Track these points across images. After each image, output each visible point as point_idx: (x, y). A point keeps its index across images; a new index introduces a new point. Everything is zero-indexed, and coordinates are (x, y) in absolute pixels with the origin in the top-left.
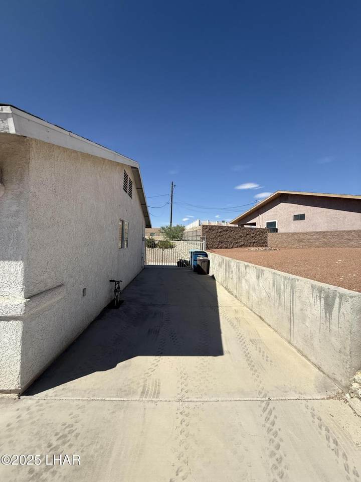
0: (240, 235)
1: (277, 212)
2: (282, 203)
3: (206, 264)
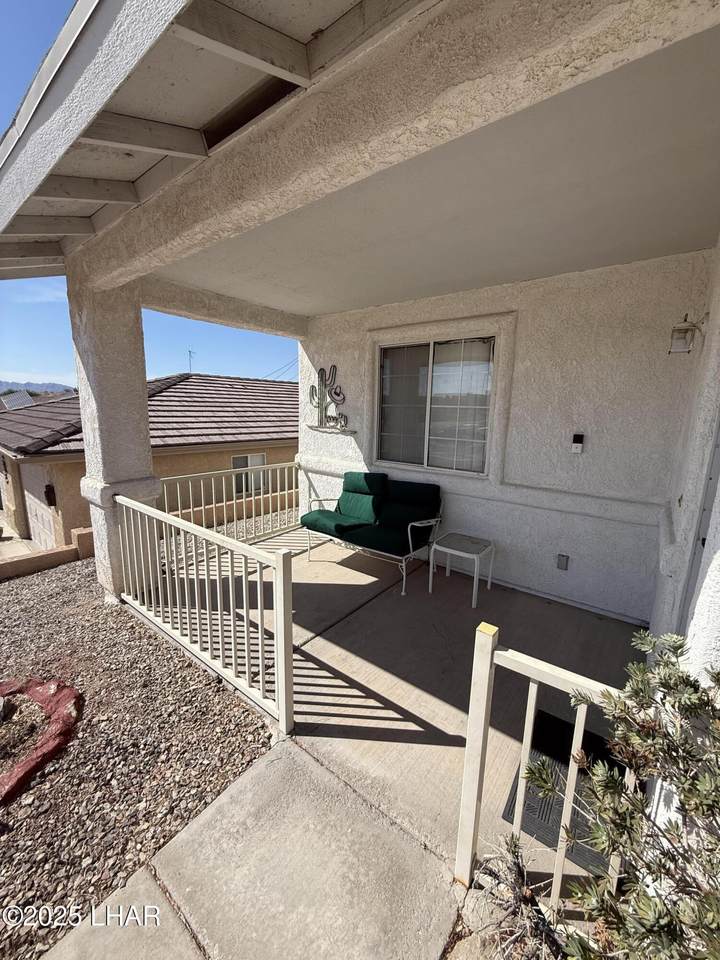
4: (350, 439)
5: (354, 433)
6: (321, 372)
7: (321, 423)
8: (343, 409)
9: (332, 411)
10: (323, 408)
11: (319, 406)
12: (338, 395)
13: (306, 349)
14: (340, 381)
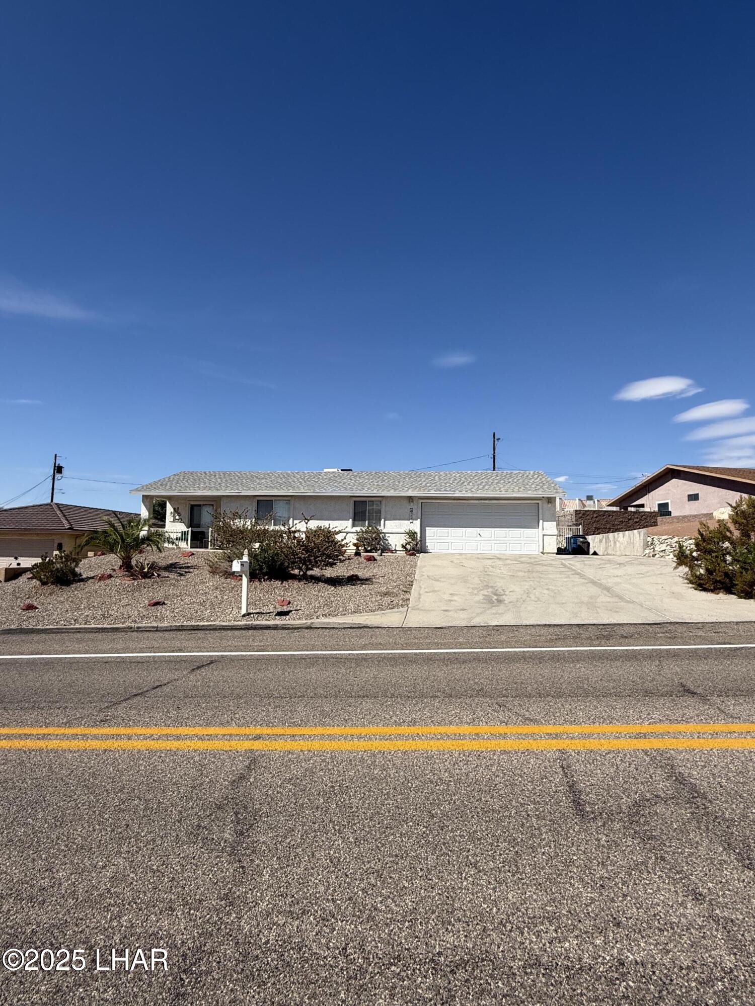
0: (620, 520)
1: (669, 490)
2: (674, 480)
3: (586, 545)
4: (183, 524)
5: (183, 522)
6: (174, 509)
7: (174, 521)
8: (181, 517)
9: (177, 517)
10: (174, 516)
11: (173, 516)
12: (179, 514)
13: (170, 503)
14: (180, 511)
